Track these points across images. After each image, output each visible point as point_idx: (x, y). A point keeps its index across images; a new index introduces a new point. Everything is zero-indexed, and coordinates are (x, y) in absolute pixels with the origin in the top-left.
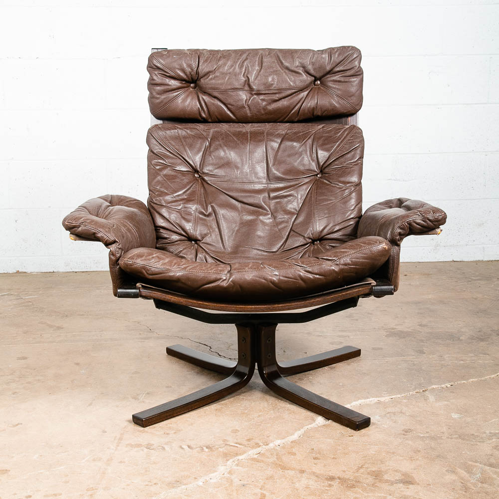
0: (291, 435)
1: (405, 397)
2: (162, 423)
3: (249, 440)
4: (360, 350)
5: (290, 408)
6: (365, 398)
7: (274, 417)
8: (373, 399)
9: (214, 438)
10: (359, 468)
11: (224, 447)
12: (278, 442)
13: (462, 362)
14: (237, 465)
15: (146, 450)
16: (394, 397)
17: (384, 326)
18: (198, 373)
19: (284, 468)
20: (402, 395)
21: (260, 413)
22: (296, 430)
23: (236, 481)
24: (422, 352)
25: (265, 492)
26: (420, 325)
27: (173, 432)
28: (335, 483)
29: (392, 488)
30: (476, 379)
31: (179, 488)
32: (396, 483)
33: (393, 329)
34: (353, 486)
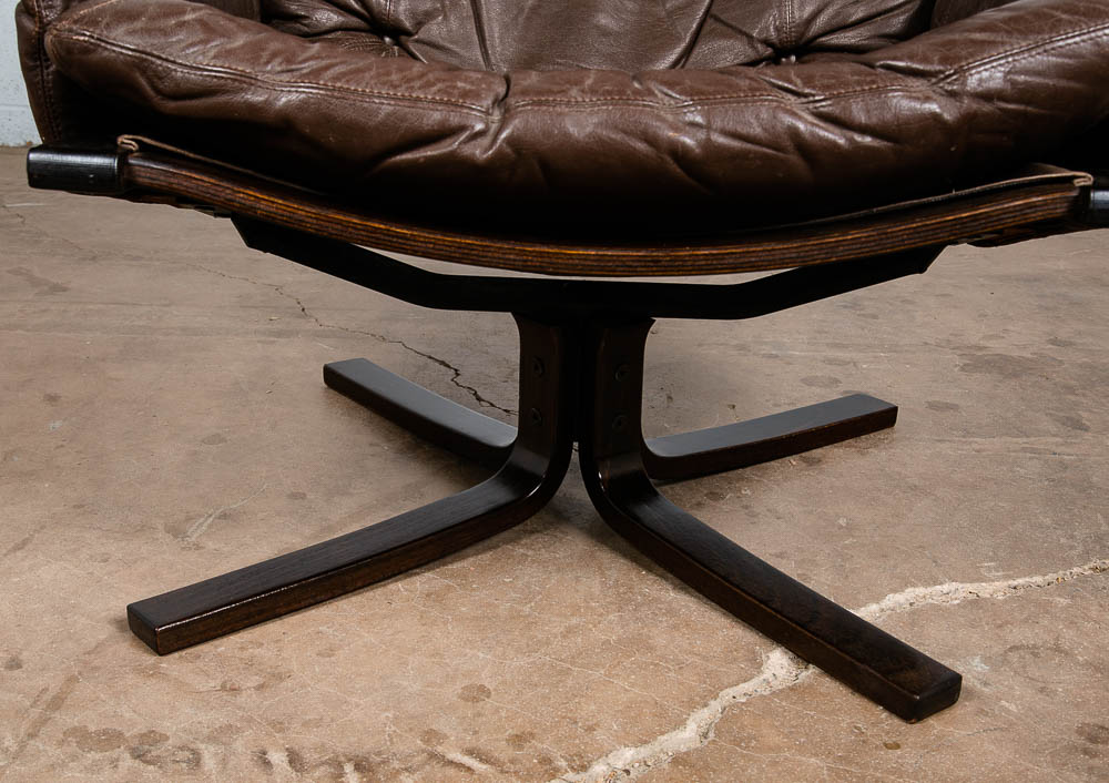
0: (675, 727)
1: (1061, 586)
4: (894, 410)
5: (674, 605)
6: (927, 584)
7: (619, 641)
8: (954, 585)
9: (395, 720)
12: (626, 756)
16: (1020, 581)
17: (952, 338)
20: (1048, 578)
21: (574, 621)
22: (691, 705)
24: (1079, 426)
26: (1054, 342)
27: (255, 680)
33: (979, 348)
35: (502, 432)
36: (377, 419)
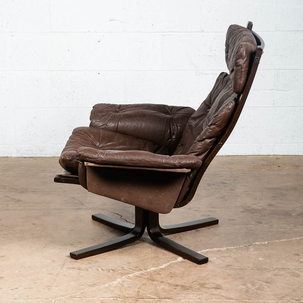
0: (161, 266)
2: (88, 258)
3: (136, 267)
4: (218, 220)
5: (164, 252)
6: (211, 249)
7: (153, 257)
8: (216, 249)
9: (117, 266)
10: (194, 282)
11: (121, 270)
12: (153, 269)
13: (283, 230)
14: (127, 278)
15: (78, 270)
16: (229, 248)
17: (244, 205)
18: (111, 232)
19: (153, 280)
20: (235, 247)
21: (146, 255)
22: (164, 263)
23: (126, 285)
24: (260, 223)
25: (140, 290)
27: (93, 262)
28: (178, 288)
29: (208, 291)
30: (286, 240)
31: (95, 287)
32: (211, 288)
33: (249, 207)
34: (188, 289)
35: (132, 226)
36: (105, 225)
